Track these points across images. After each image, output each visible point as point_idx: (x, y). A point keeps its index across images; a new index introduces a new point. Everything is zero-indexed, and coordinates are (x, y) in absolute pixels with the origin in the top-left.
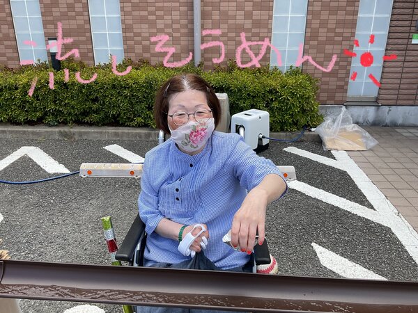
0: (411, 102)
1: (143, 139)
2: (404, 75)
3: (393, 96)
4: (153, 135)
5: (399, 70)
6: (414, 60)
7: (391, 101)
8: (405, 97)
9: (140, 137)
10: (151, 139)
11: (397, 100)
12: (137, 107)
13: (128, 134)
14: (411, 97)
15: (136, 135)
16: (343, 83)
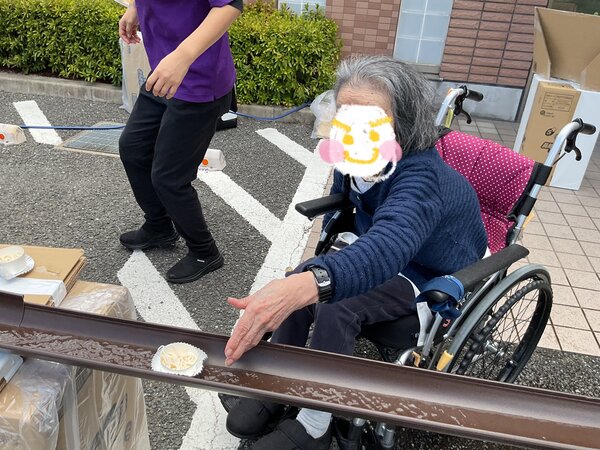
0: (491, 79)
1: (76, 96)
2: (481, 33)
3: (462, 68)
4: (89, 92)
5: (474, 24)
6: (499, 9)
7: (459, 75)
8: (483, 70)
9: (72, 94)
10: (86, 98)
11: (469, 73)
12: (69, 49)
13: (56, 87)
14: (491, 70)
15: (67, 90)
16: (385, 39)
